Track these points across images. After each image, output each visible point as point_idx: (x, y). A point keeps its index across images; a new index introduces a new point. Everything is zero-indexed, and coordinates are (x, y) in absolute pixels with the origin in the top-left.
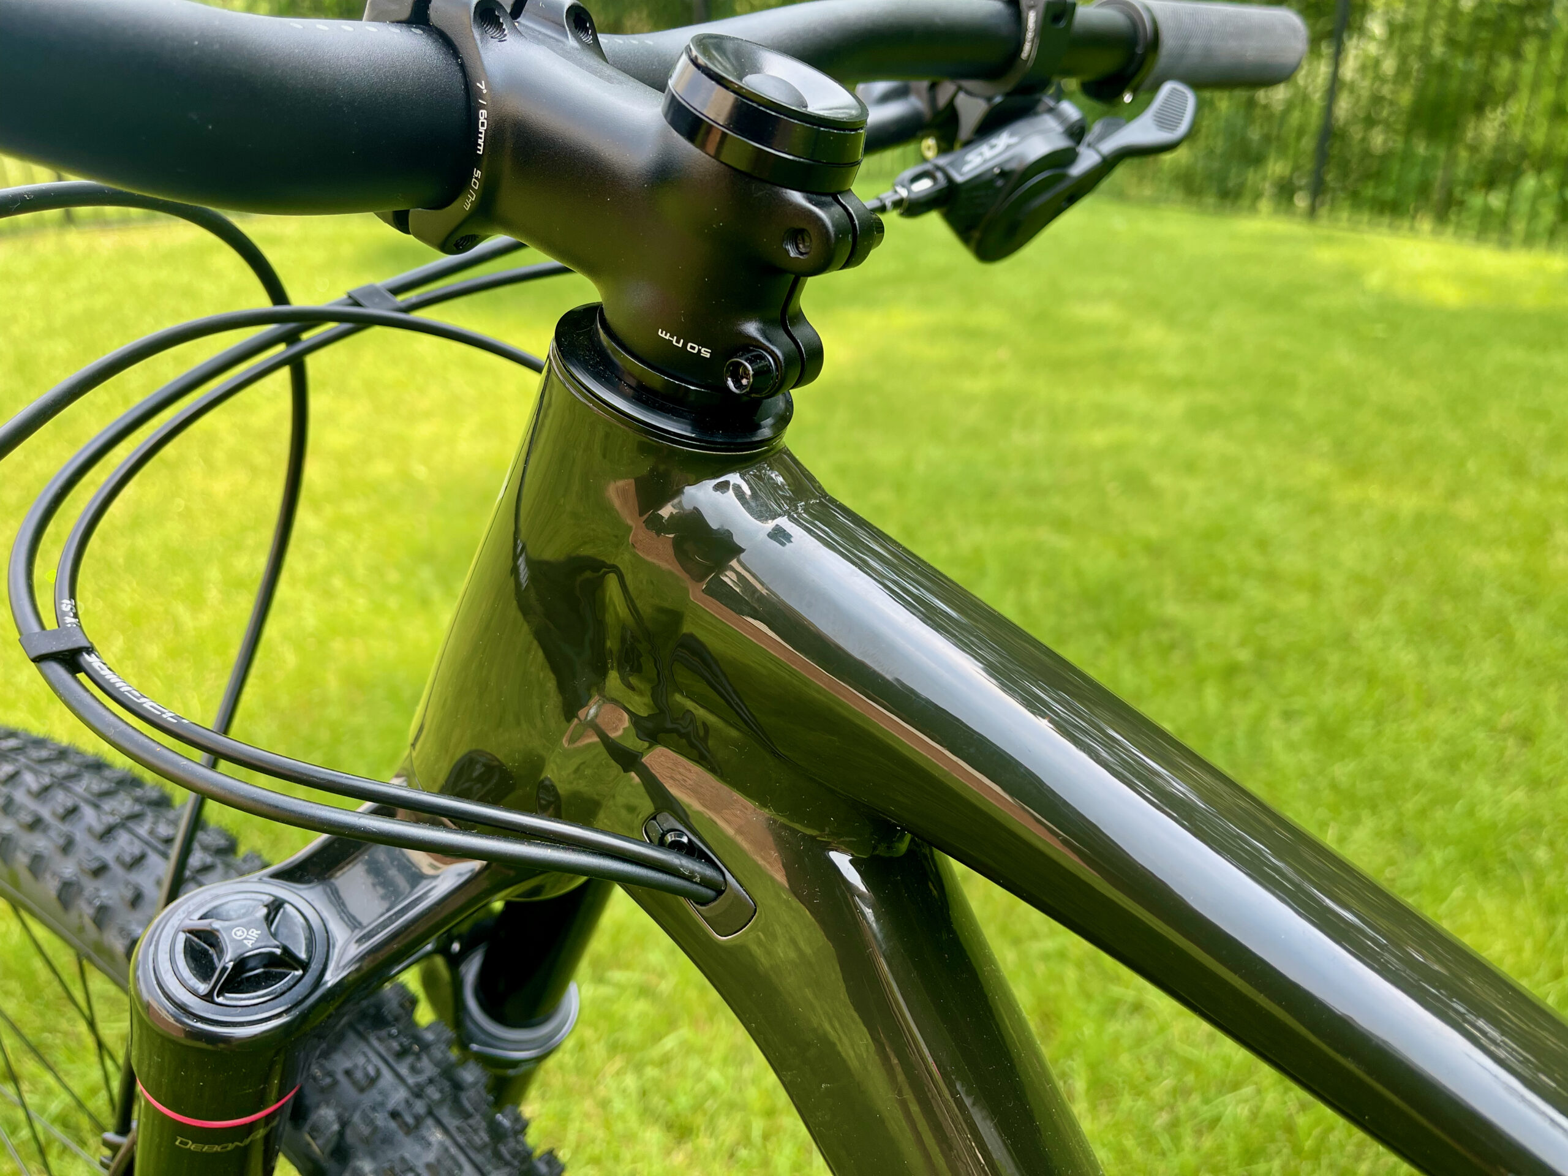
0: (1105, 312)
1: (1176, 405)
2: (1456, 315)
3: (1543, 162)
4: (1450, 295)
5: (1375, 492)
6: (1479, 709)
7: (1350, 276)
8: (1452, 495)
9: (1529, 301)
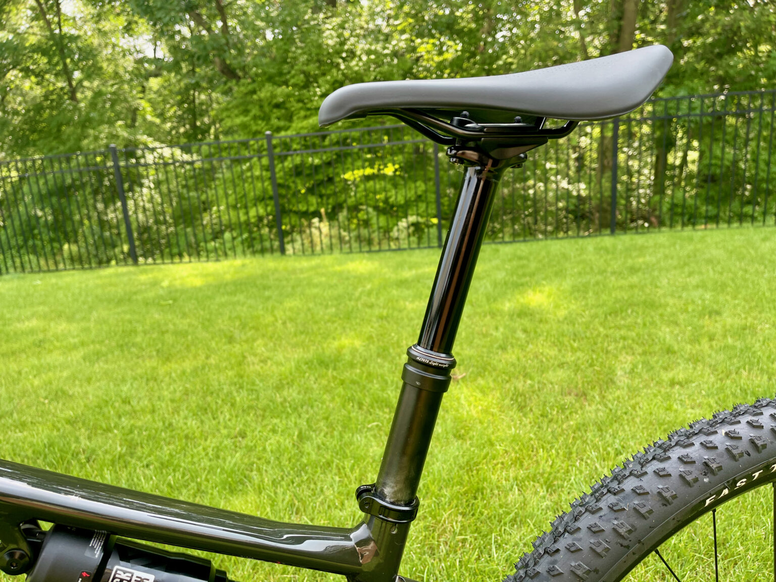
0: (34, 323)
1: (78, 355)
2: (200, 289)
3: (230, 227)
4: (198, 282)
5: (173, 365)
6: (224, 432)
7: (155, 284)
8: (207, 357)
9: (228, 277)
